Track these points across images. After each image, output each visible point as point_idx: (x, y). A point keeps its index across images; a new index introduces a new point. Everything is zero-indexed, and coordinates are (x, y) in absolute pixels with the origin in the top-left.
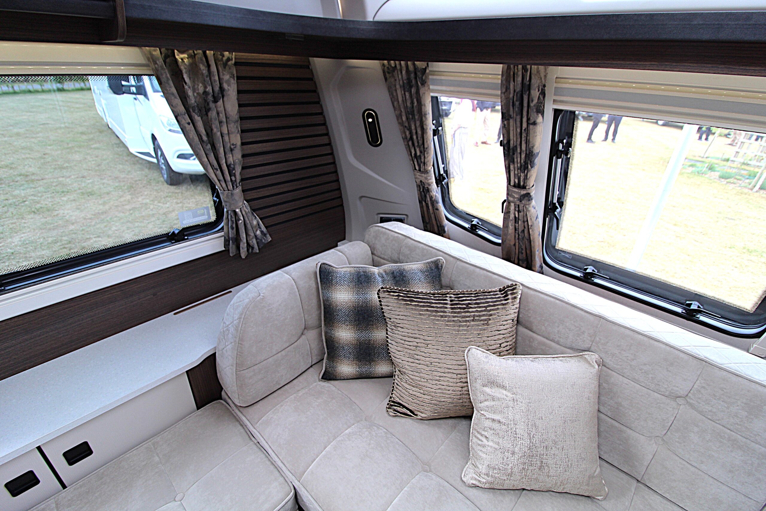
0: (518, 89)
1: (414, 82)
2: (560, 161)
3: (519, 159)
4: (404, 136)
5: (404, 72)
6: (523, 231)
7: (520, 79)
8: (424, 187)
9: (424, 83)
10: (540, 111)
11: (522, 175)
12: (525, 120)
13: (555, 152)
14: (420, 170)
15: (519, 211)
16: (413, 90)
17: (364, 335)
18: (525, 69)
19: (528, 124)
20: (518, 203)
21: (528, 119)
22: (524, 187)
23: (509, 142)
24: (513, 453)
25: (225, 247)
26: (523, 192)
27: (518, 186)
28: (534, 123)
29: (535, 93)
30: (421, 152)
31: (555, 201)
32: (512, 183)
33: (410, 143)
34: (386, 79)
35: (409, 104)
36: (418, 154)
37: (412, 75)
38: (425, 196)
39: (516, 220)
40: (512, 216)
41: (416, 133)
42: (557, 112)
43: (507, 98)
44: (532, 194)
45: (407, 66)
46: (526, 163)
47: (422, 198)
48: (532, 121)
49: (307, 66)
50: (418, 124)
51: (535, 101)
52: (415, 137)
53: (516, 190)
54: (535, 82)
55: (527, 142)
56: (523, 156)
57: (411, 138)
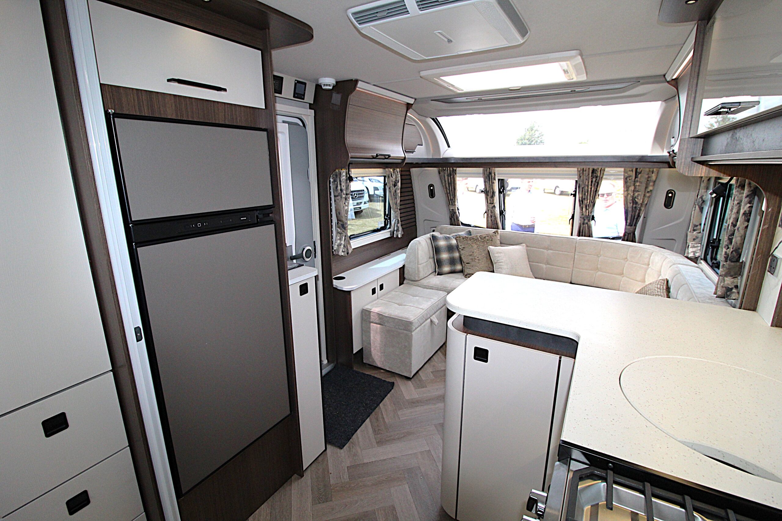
0: (488, 174)
1: (452, 173)
2: (502, 195)
3: (490, 194)
4: (446, 192)
5: (449, 171)
6: (494, 221)
7: (488, 171)
8: (453, 212)
9: (456, 174)
10: (495, 179)
11: (492, 200)
12: (491, 182)
13: (500, 192)
14: (452, 205)
15: (492, 213)
16: (452, 176)
17: (451, 255)
18: (489, 169)
19: (492, 183)
20: (491, 209)
21: (492, 182)
22: (493, 204)
23: (486, 190)
24: (508, 268)
25: (391, 235)
26: (493, 205)
27: (491, 203)
28: (494, 183)
29: (493, 175)
30: (453, 197)
31: (503, 209)
32: (489, 203)
33: (449, 195)
34: (439, 173)
35: (450, 181)
36: (452, 198)
37: (452, 172)
38: (454, 215)
39: (491, 216)
40: (490, 215)
41: (452, 191)
42: (499, 180)
43: (485, 177)
44: (496, 205)
45: (450, 169)
46: (492, 195)
47: (452, 216)
48: (493, 182)
49: (409, 171)
50: (453, 187)
51: (493, 177)
52: (451, 192)
53: (490, 205)
54: (493, 172)
55: (492, 188)
56: (491, 193)
57: (450, 193)
